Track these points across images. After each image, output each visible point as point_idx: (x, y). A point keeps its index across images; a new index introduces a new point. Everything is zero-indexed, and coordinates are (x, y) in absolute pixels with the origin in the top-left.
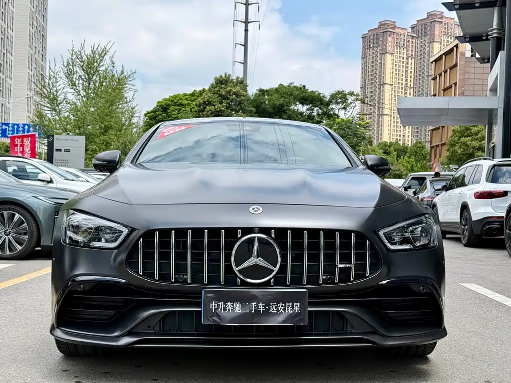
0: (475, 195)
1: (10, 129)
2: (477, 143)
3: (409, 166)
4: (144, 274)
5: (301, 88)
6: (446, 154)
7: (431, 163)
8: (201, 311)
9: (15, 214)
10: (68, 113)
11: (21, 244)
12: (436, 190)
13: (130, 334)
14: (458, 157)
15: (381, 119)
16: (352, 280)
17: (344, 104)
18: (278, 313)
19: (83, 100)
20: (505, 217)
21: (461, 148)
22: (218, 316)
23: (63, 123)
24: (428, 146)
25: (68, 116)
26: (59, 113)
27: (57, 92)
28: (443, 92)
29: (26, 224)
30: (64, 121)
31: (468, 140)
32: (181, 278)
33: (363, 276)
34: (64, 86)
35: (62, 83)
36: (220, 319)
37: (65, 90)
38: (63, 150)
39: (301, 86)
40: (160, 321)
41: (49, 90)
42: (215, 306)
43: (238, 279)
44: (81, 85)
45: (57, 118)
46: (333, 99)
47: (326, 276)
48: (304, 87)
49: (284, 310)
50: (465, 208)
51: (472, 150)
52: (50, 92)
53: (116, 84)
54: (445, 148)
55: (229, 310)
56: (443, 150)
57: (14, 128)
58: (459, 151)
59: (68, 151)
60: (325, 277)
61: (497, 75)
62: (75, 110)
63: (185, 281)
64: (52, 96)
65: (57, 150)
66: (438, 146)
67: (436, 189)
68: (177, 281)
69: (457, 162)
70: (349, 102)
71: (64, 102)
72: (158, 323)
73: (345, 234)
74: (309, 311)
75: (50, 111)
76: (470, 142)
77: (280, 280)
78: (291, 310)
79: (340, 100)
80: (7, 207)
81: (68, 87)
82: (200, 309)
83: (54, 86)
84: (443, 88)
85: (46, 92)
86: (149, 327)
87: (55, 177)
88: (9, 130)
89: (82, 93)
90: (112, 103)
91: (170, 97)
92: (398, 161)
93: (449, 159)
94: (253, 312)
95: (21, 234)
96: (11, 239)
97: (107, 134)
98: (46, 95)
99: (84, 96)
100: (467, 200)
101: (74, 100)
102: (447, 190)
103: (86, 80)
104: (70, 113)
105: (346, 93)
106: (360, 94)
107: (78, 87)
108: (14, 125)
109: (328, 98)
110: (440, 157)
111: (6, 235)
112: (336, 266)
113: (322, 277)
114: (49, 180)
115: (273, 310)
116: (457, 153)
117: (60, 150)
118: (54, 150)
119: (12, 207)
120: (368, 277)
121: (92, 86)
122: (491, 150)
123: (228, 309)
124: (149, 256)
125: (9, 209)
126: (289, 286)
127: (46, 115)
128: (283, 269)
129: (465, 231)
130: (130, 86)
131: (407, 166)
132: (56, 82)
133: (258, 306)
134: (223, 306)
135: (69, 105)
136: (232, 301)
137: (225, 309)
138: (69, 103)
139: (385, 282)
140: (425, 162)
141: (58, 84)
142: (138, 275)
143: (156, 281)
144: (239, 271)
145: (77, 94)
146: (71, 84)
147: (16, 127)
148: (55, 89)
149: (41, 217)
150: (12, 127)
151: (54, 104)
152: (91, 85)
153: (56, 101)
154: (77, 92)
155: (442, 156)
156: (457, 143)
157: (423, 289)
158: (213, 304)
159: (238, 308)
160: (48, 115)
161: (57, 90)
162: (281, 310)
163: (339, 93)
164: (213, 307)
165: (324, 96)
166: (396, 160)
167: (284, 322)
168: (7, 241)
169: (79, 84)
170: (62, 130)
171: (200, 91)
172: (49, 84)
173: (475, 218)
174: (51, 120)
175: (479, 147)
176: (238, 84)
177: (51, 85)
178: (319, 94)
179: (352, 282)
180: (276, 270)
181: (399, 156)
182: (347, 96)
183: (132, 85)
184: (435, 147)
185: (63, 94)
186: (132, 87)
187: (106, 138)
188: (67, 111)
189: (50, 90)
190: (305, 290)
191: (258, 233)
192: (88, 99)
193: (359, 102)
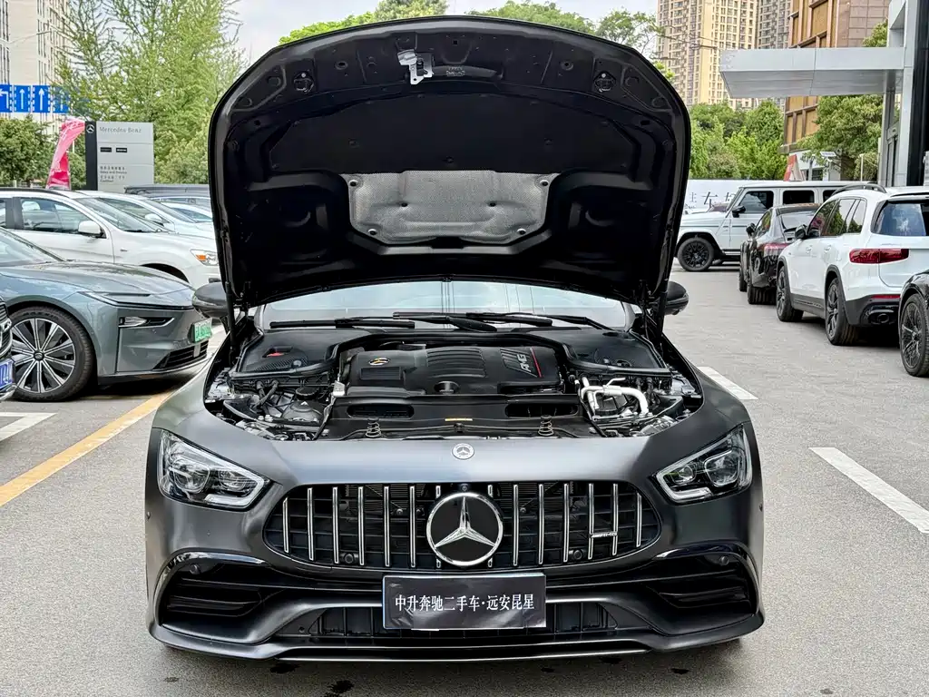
0: (850, 254)
1: (12, 95)
2: (872, 107)
3: (746, 150)
4: (292, 551)
5: (546, 9)
6: (814, 129)
7: (787, 145)
8: (381, 608)
9: (50, 324)
10: (116, 68)
11: (63, 375)
12: (787, 231)
13: (274, 639)
14: (837, 135)
15: (696, 56)
16: (614, 554)
17: (627, 38)
18: (500, 611)
19: (144, 44)
20: (901, 296)
21: (841, 117)
22: (408, 617)
23: (109, 86)
24: (782, 113)
25: (117, 74)
26: (100, 69)
27: (95, 29)
28: (810, 9)
29: (69, 341)
30: (112, 85)
31: (857, 101)
32: (349, 558)
33: (632, 547)
34: (108, 16)
35: (103, 11)
36: (411, 621)
37: (110, 25)
38: (114, 150)
39: (547, 5)
40: (318, 619)
41: (80, 25)
42: (402, 601)
43: (438, 561)
44: (138, 15)
45: (98, 77)
46: (607, 29)
47: (575, 550)
48: (553, 6)
49: (510, 605)
50: (832, 276)
51: (862, 121)
52: (84, 30)
53: (202, 10)
54: (814, 116)
55: (425, 607)
56: (809, 122)
57: (19, 95)
58: (840, 124)
59: (124, 150)
60: (571, 552)
61: (904, 7)
62: (130, 62)
63: (356, 563)
64: (86, 36)
65: (103, 150)
66: (799, 113)
67: (788, 227)
68: (342, 563)
69: (836, 144)
70: (636, 34)
71: (110, 47)
72: (316, 624)
73: (603, 486)
74: (547, 604)
75: (85, 64)
76: (859, 107)
77: (502, 560)
78: (519, 606)
79: (619, 31)
80: (37, 312)
81: (116, 18)
82: (379, 605)
83: (88, 18)
84: (810, 4)
85: (75, 29)
86: (302, 629)
87: (110, 229)
88: (10, 99)
89: (142, 29)
90: (197, 47)
91: (305, 28)
92: (726, 141)
93: (821, 139)
94: (461, 610)
95: (62, 358)
96: (47, 366)
97: (191, 106)
98: (74, 34)
99: (145, 35)
100: (837, 264)
101: (128, 44)
102: (805, 238)
103: (147, 4)
104: (121, 67)
105: (631, 16)
106: (657, 17)
107: (133, 19)
108: (19, 88)
109: (598, 27)
110: (803, 135)
111: (36, 359)
112: (588, 536)
113: (567, 552)
114: (99, 232)
115: (493, 607)
116: (835, 126)
117: (109, 150)
118: (99, 150)
119: (44, 311)
120: (639, 548)
121: (159, 16)
122: (892, 141)
123: (422, 606)
124: (298, 524)
125: (40, 315)
126: (516, 568)
127: (78, 74)
128: (507, 542)
129: (834, 318)
130: (230, 15)
131: (742, 151)
132: (93, 10)
133: (469, 601)
134: (415, 602)
135: (118, 52)
136: (429, 594)
137: (418, 606)
138: (118, 49)
139: (666, 554)
140: (777, 142)
141: (96, 14)
142: (283, 553)
143: (311, 562)
144: (440, 549)
145: (132, 32)
146: (120, 12)
147: (22, 91)
148: (91, 22)
149: (95, 325)
150: (15, 92)
151: (90, 51)
152: (156, 15)
153: (93, 46)
154: (132, 28)
155: (808, 133)
156: (836, 108)
157: (726, 560)
158: (400, 599)
159: (438, 606)
160: (81, 72)
161: (94, 24)
162: (505, 606)
163: (617, 16)
164: (400, 604)
165: (590, 25)
166: (722, 140)
167: (509, 624)
168: (39, 370)
169: (134, 11)
170: (108, 99)
171: (361, 17)
172: (80, 14)
173: (849, 297)
174: (88, 82)
175: (875, 116)
176: (431, 5)
177: (84, 15)
178: (581, 19)
179: (615, 557)
180: (496, 545)
181: (728, 133)
182: (633, 22)
183: (233, 12)
184: (795, 115)
185: (107, 32)
186: (233, 16)
187: (189, 114)
188: (117, 65)
189: (83, 25)
190: (542, 575)
191: (467, 491)
192: (152, 41)
193: (655, 33)
